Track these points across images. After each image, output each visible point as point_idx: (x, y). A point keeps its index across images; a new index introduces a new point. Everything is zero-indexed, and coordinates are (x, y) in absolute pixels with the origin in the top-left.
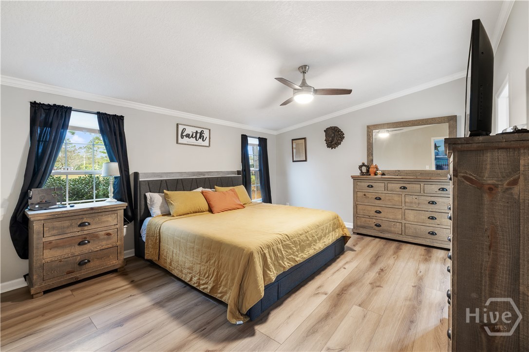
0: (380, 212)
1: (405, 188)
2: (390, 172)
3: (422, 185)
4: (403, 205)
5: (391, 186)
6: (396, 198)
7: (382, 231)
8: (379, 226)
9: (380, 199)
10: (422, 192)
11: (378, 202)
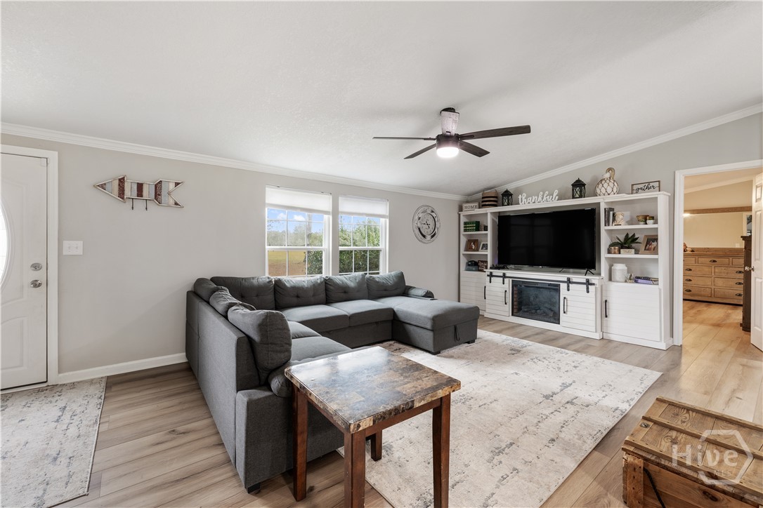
0: (690, 280)
1: (714, 261)
2: (699, 249)
3: (731, 259)
4: (713, 274)
5: (701, 260)
6: (706, 269)
7: (693, 295)
8: (690, 291)
9: (690, 270)
10: (731, 264)
11: (689, 272)
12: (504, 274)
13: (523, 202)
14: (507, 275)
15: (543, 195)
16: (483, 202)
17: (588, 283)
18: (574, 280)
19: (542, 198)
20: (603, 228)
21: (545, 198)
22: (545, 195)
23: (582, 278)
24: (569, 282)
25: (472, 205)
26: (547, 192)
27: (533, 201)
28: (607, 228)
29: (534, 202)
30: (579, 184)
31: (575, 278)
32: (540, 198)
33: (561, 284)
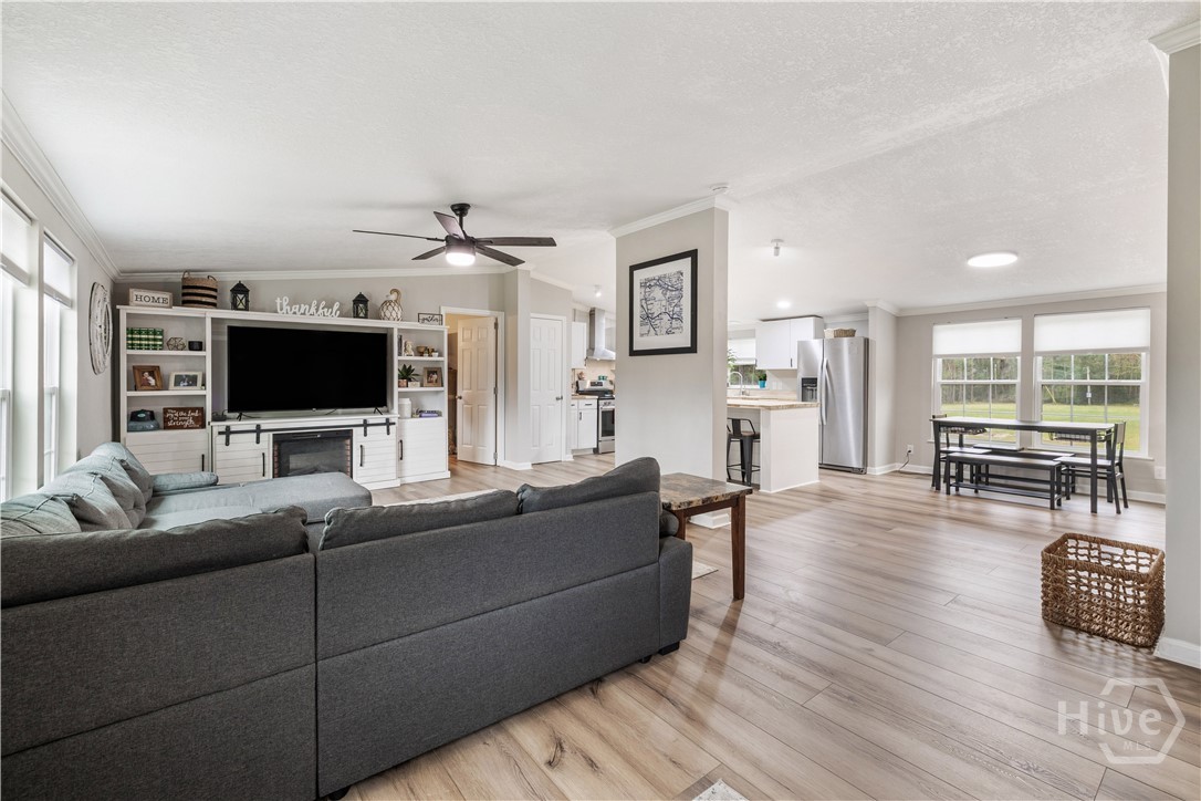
12: (258, 426)
13: (284, 311)
14: (263, 428)
15: (318, 306)
16: (184, 295)
17: (388, 423)
18: (370, 422)
19: (317, 310)
20: (396, 358)
21: (321, 311)
22: (321, 306)
23: (381, 418)
24: (365, 425)
25: (156, 295)
26: (324, 303)
27: (302, 311)
28: (400, 358)
29: (304, 314)
30: (361, 300)
31: (372, 419)
32: (313, 310)
33: (354, 429)
